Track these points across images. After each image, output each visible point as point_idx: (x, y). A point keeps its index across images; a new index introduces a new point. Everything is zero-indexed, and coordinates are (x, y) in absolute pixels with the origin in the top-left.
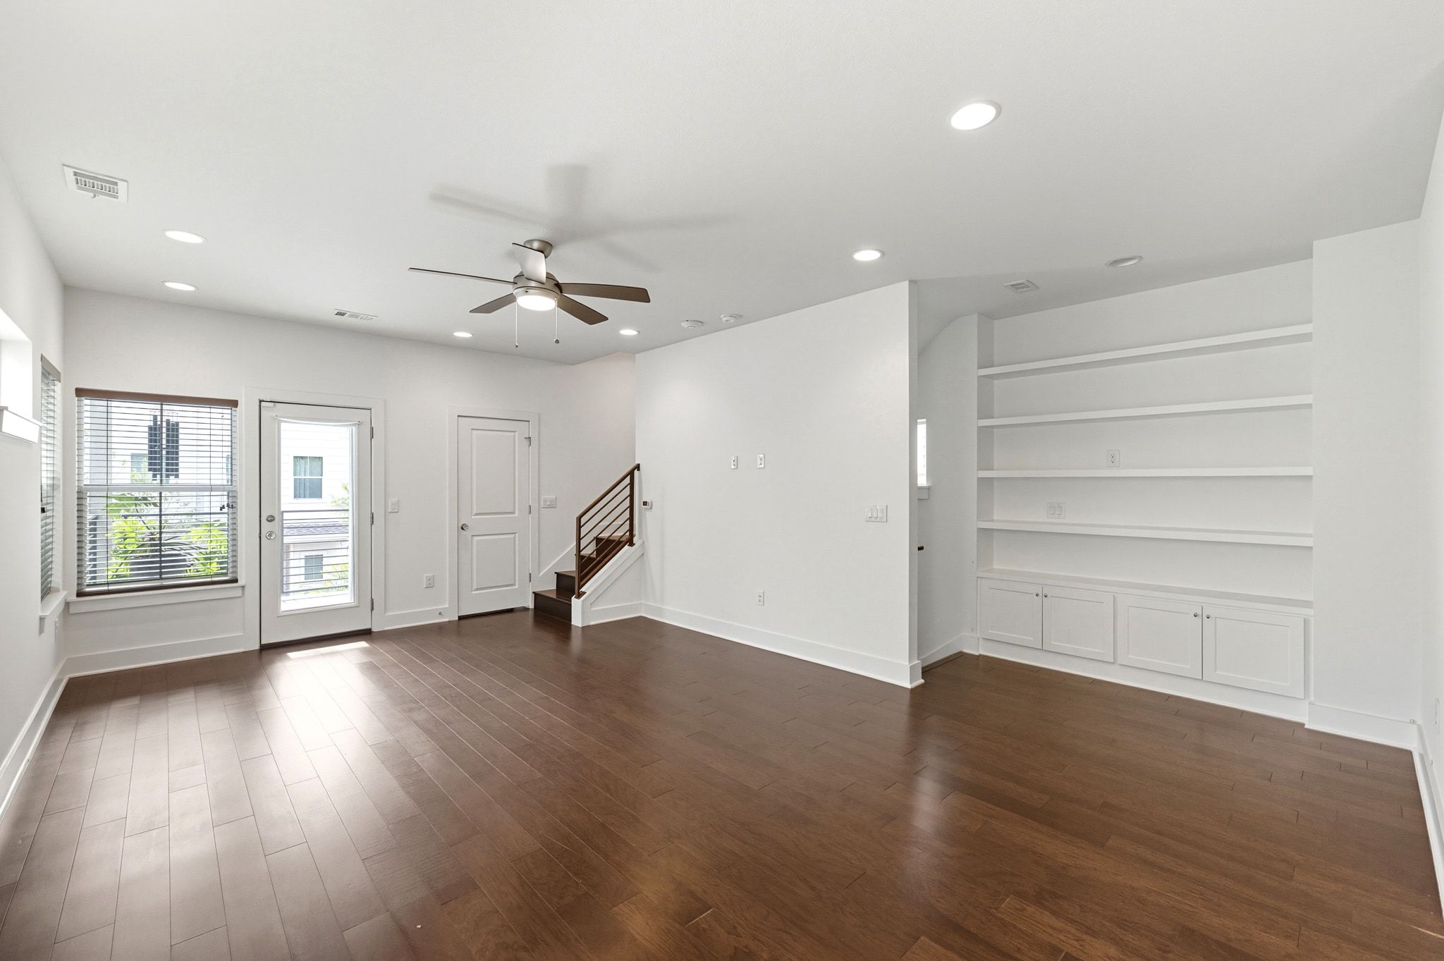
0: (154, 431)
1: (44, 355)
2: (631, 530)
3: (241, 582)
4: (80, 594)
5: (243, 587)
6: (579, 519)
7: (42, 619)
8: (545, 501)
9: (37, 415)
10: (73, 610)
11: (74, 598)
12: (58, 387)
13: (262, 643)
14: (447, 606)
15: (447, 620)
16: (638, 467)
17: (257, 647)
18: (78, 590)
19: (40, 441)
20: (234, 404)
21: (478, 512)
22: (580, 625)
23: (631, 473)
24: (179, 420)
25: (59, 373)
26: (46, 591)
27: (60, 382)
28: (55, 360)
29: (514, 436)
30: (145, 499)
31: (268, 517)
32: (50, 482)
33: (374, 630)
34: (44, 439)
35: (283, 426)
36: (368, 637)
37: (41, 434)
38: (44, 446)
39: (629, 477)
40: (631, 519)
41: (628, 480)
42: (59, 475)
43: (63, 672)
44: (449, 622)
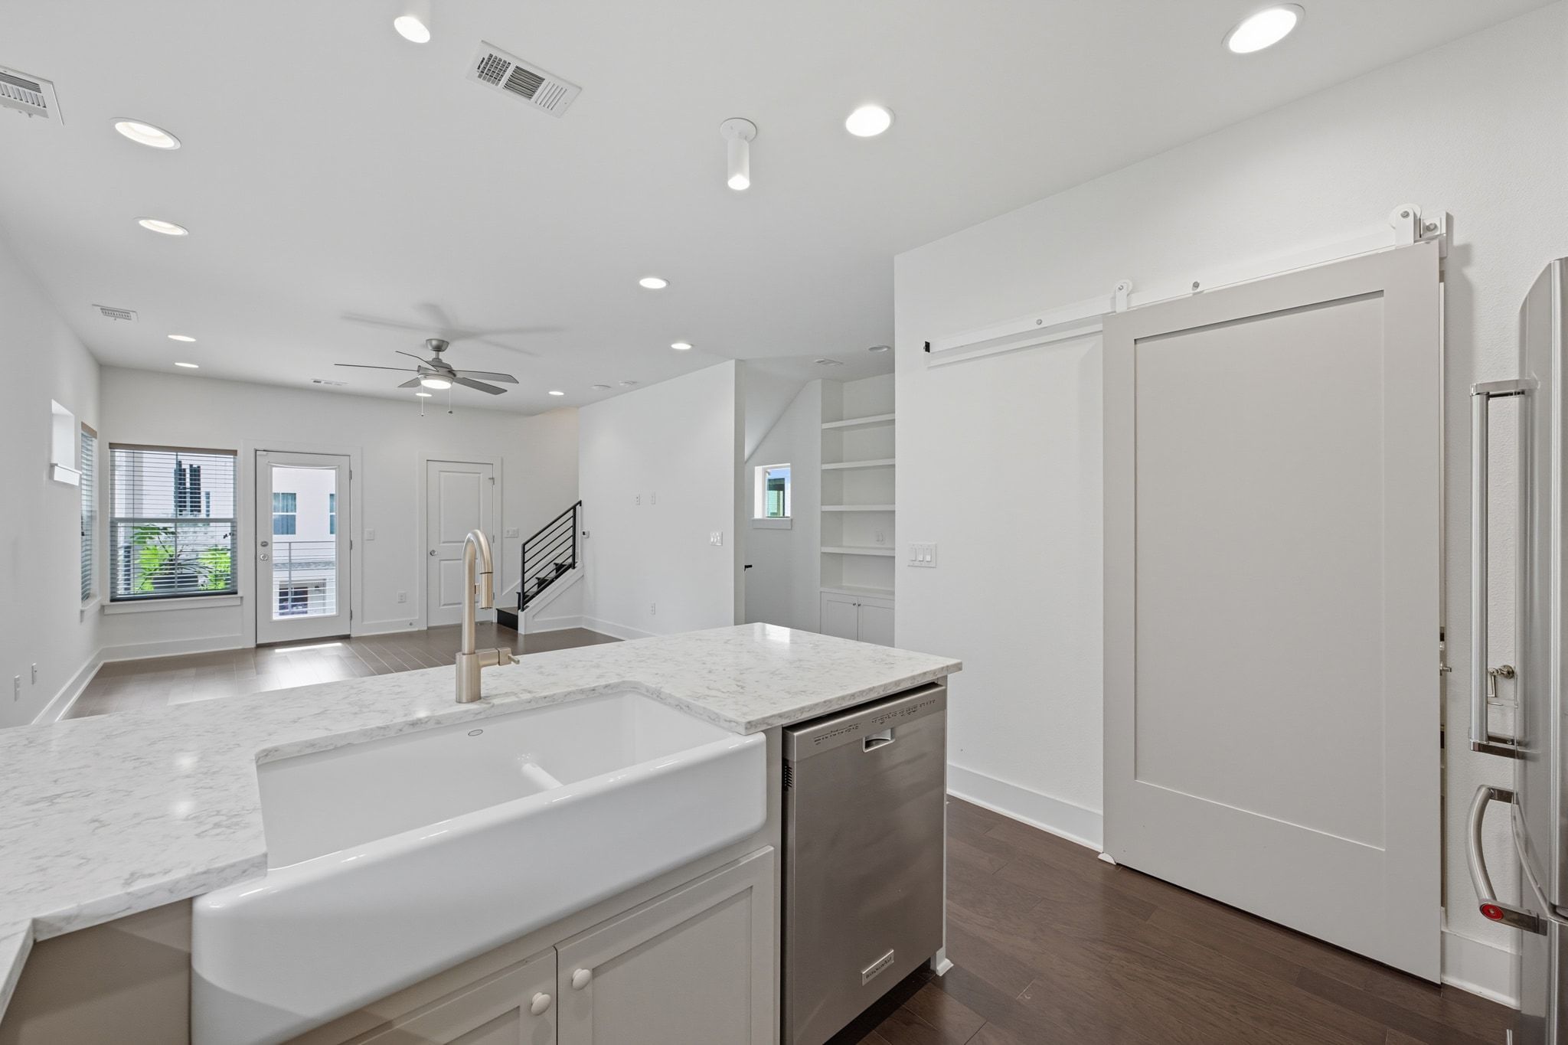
0: (180, 472)
1: (84, 421)
2: (574, 555)
3: (240, 594)
4: (113, 600)
5: (242, 598)
6: (524, 545)
7: (82, 612)
8: (508, 532)
9: (78, 466)
10: (107, 611)
11: (107, 602)
12: (95, 443)
13: (258, 643)
14: (417, 618)
15: (417, 629)
16: (580, 503)
17: (253, 645)
18: (112, 597)
19: (81, 484)
20: (234, 453)
21: (447, 540)
22: (523, 633)
23: (574, 508)
24: (199, 463)
25: (96, 432)
26: (86, 596)
27: (96, 438)
28: (92, 424)
29: (479, 477)
30: (165, 528)
31: (263, 543)
32: (89, 514)
33: (353, 636)
34: (84, 482)
35: (274, 469)
36: (347, 640)
37: (81, 479)
38: (84, 487)
39: (572, 510)
40: (574, 545)
41: (571, 513)
42: (96, 508)
43: (99, 657)
44: (419, 631)
